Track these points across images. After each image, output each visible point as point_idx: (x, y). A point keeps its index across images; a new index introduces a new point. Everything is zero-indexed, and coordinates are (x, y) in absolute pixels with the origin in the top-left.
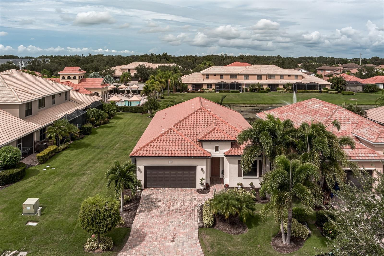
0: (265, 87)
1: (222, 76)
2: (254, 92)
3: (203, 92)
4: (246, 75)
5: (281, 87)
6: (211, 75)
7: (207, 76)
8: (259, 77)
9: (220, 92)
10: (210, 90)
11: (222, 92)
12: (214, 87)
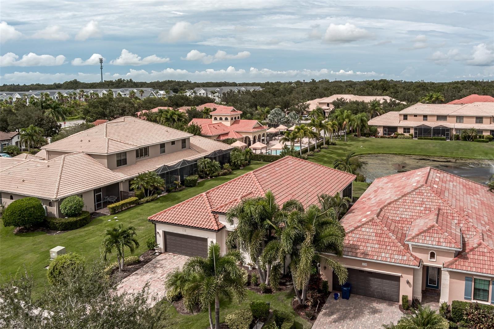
0: (486, 134)
1: (425, 117)
2: (467, 141)
3: (396, 137)
4: (460, 116)
6: (411, 115)
7: (405, 117)
8: (479, 119)
9: (418, 139)
10: (407, 135)
11: (421, 139)
12: (412, 131)
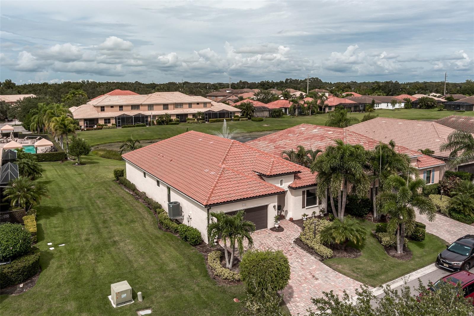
0: (174, 118)
1: (121, 107)
2: (162, 125)
4: (151, 105)
5: (190, 117)
6: (108, 106)
7: (103, 108)
8: (166, 106)
9: (122, 127)
10: (110, 125)
11: (126, 127)
12: (113, 121)
